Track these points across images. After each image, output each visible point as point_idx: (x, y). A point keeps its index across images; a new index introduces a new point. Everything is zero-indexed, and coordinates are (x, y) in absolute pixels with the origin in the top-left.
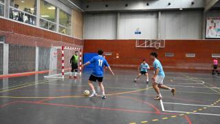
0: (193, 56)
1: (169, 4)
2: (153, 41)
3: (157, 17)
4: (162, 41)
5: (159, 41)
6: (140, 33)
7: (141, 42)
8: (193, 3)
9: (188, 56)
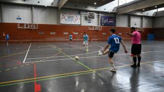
0: (54, 33)
1: (39, 2)
2: (30, 24)
3: (32, 9)
4: (36, 25)
5: (34, 25)
6: (20, 19)
7: (22, 25)
8: (52, 4)
9: (52, 33)
